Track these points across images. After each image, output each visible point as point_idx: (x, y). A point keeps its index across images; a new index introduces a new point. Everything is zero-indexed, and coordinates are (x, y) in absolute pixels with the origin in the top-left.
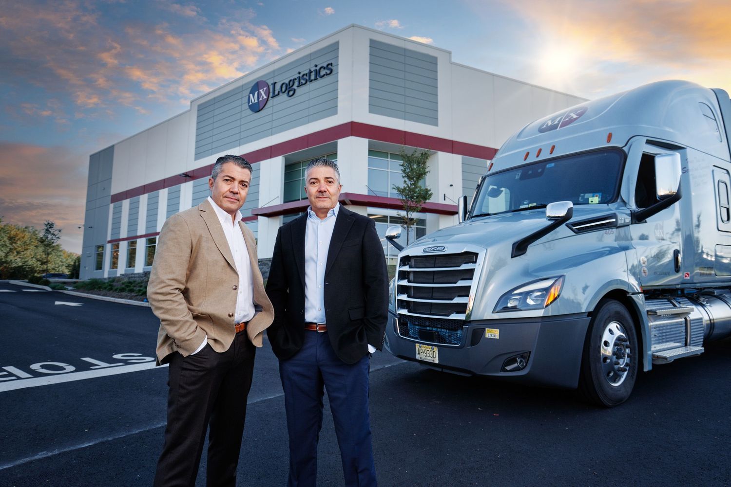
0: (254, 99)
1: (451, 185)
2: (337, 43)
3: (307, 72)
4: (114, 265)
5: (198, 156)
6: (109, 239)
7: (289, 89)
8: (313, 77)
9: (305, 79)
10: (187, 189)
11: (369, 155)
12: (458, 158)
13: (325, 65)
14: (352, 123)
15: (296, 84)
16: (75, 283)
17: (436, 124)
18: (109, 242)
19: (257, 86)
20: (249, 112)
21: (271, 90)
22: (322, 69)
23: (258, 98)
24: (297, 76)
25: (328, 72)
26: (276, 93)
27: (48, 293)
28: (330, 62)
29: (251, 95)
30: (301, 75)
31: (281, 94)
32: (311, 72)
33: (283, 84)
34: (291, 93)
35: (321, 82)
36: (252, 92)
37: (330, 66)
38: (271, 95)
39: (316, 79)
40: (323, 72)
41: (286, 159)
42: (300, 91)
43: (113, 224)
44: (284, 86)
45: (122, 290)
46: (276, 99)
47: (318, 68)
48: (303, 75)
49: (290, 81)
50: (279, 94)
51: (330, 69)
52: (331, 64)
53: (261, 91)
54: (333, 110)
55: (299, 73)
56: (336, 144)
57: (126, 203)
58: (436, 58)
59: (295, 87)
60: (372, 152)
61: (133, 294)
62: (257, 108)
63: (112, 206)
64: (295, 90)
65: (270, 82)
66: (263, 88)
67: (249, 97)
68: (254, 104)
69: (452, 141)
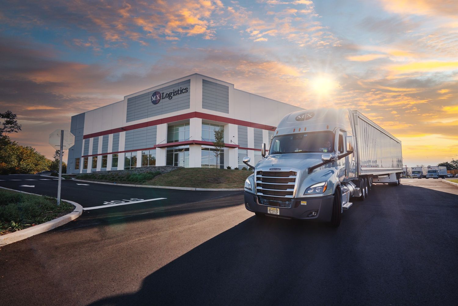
0: (154, 99)
1: (234, 137)
2: (190, 80)
3: (177, 90)
4: (85, 167)
5: (128, 120)
6: (82, 155)
7: (169, 96)
8: (179, 93)
9: (176, 93)
10: (123, 135)
11: (202, 124)
12: (236, 126)
13: (185, 88)
14: (196, 112)
15: (173, 94)
16: (65, 175)
17: (228, 113)
18: (82, 157)
19: (155, 93)
20: (152, 104)
21: (162, 96)
22: (183, 90)
23: (156, 98)
24: (173, 91)
25: (186, 91)
26: (164, 97)
28: (187, 87)
29: (153, 97)
30: (174, 91)
31: (166, 98)
32: (179, 90)
33: (167, 94)
34: (170, 98)
35: (183, 95)
36: (153, 96)
37: (186, 89)
38: (162, 98)
39: (181, 93)
40: (184, 91)
41: (168, 124)
42: (174, 97)
43: (84, 148)
44: (167, 95)
46: (163, 100)
47: (182, 89)
48: (176, 91)
49: (170, 93)
50: (165, 98)
51: (187, 90)
52: (187, 88)
53: (157, 96)
54: (188, 107)
55: (174, 90)
56: (189, 120)
57: (91, 140)
58: (228, 87)
59: (172, 96)
60: (203, 123)
62: (155, 103)
63: (84, 140)
64: (172, 97)
65: (161, 92)
66: (158, 95)
67: (152, 97)
68: (154, 101)
69: (234, 119)
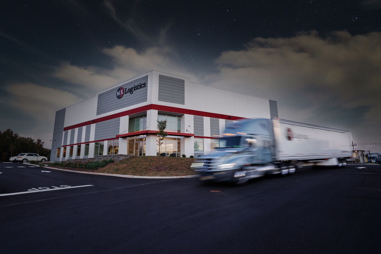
0: (118, 94)
1: (189, 126)
2: (148, 76)
3: (137, 85)
4: (64, 156)
5: (98, 114)
6: (62, 145)
7: (131, 91)
8: (139, 87)
9: (136, 88)
10: (93, 126)
11: (158, 115)
12: (192, 116)
13: (143, 83)
14: (152, 105)
15: (133, 89)
16: (48, 163)
17: (184, 104)
18: (62, 146)
19: (120, 89)
20: (117, 98)
21: (125, 91)
22: (142, 85)
23: (120, 94)
24: (133, 87)
25: (144, 86)
26: (126, 92)
27: (38, 167)
28: (145, 82)
29: (118, 92)
30: (135, 86)
31: (128, 93)
32: (138, 85)
33: (129, 89)
34: (131, 92)
35: (141, 89)
36: (118, 91)
37: (145, 84)
38: (125, 93)
39: (140, 88)
40: (142, 86)
41: (130, 116)
42: (134, 92)
43: (64, 139)
44: (129, 90)
45: (66, 166)
46: (126, 94)
47: (141, 84)
48: (136, 86)
49: (131, 88)
50: (127, 93)
51: (145, 85)
52: (145, 83)
53: (121, 91)
54: (145, 100)
55: (135, 85)
56: (146, 112)
57: (70, 131)
58: (183, 82)
59: (133, 90)
61: (70, 168)
62: (119, 97)
63: (64, 132)
64: (133, 91)
65: (124, 88)
66: (122, 90)
67: (117, 93)
68: (118, 96)
69: (190, 110)
